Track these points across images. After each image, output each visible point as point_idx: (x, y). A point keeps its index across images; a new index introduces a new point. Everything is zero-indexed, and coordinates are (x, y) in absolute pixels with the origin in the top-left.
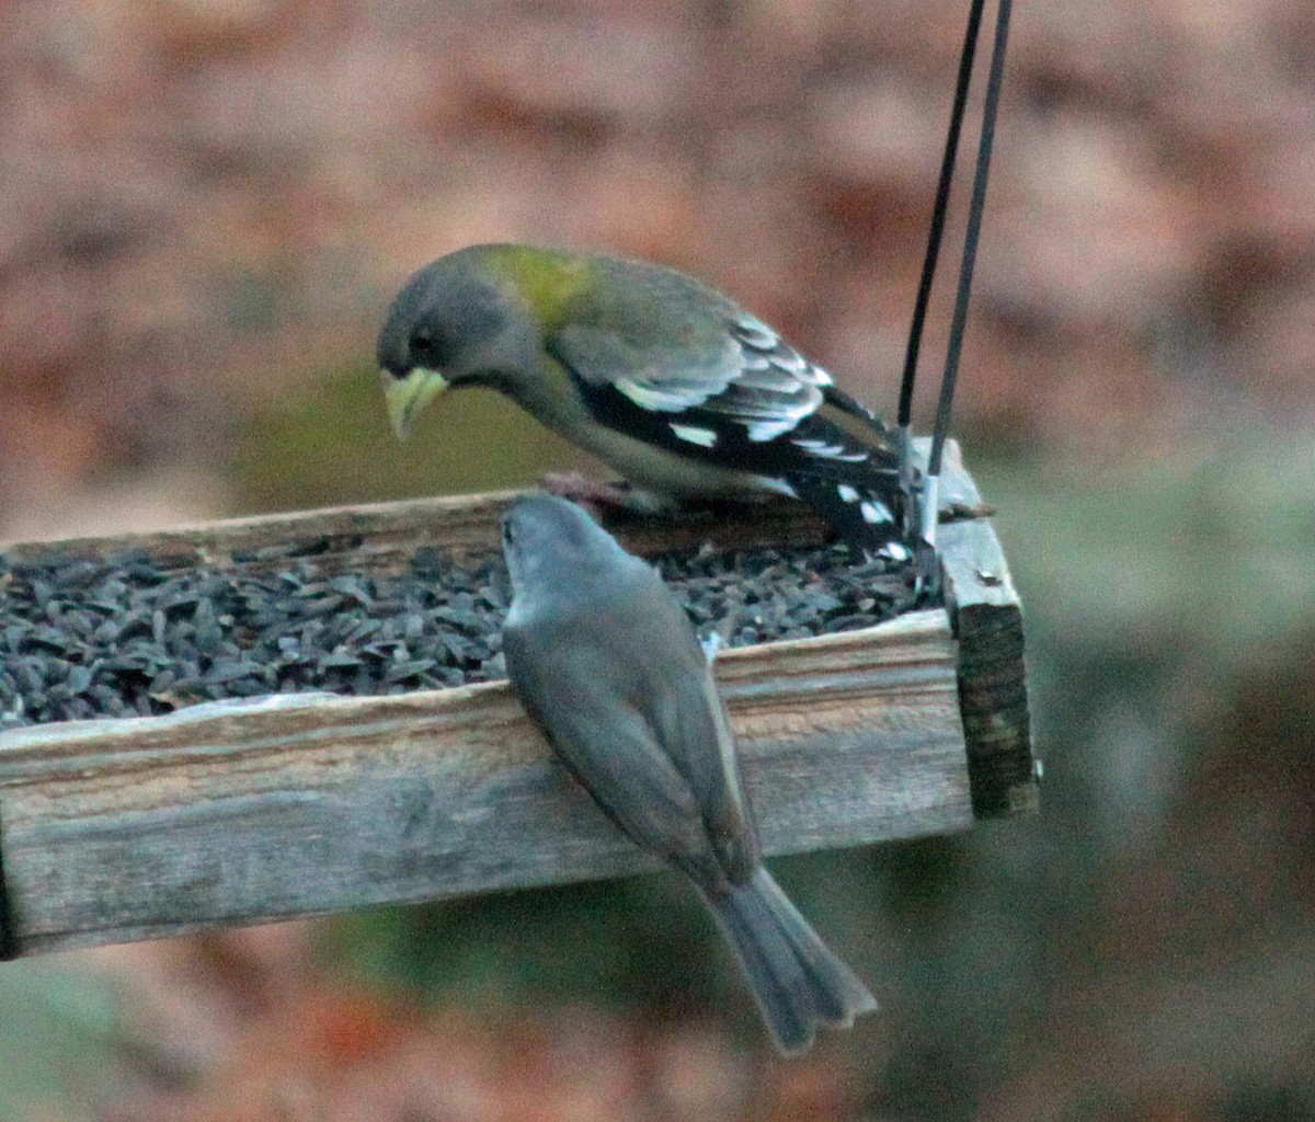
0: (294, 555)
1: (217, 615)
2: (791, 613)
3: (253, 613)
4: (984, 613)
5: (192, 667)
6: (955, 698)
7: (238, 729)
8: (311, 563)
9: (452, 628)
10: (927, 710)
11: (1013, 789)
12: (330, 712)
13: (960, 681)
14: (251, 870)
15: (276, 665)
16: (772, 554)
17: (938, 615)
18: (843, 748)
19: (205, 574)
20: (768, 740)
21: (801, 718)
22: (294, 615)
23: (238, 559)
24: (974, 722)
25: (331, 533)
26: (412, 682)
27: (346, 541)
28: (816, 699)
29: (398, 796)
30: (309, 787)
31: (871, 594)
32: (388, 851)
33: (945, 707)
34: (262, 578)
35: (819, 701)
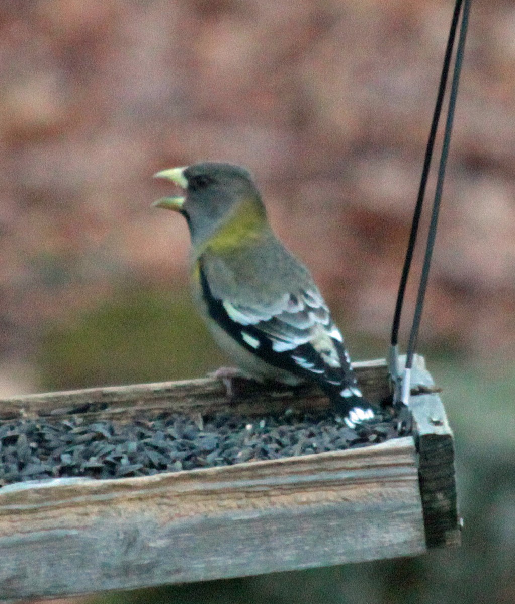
0: (70, 413)
1: (29, 442)
2: (332, 442)
3: (47, 441)
4: (433, 439)
5: (14, 467)
6: (417, 483)
7: (37, 496)
8: (79, 417)
9: (152, 448)
10: (402, 489)
11: (447, 533)
12: (84, 488)
13: (420, 474)
14: (43, 571)
15: (58, 466)
17: (409, 440)
18: (358, 510)
19: (23, 422)
20: (318, 505)
21: (335, 494)
22: (69, 443)
23: (41, 414)
24: (427, 498)
25: (90, 402)
26: (131, 474)
27: (98, 406)
28: (343, 483)
29: (121, 533)
30: (74, 527)
31: (375, 432)
32: (116, 562)
33: (412, 488)
34: (53, 424)
35: (346, 484)
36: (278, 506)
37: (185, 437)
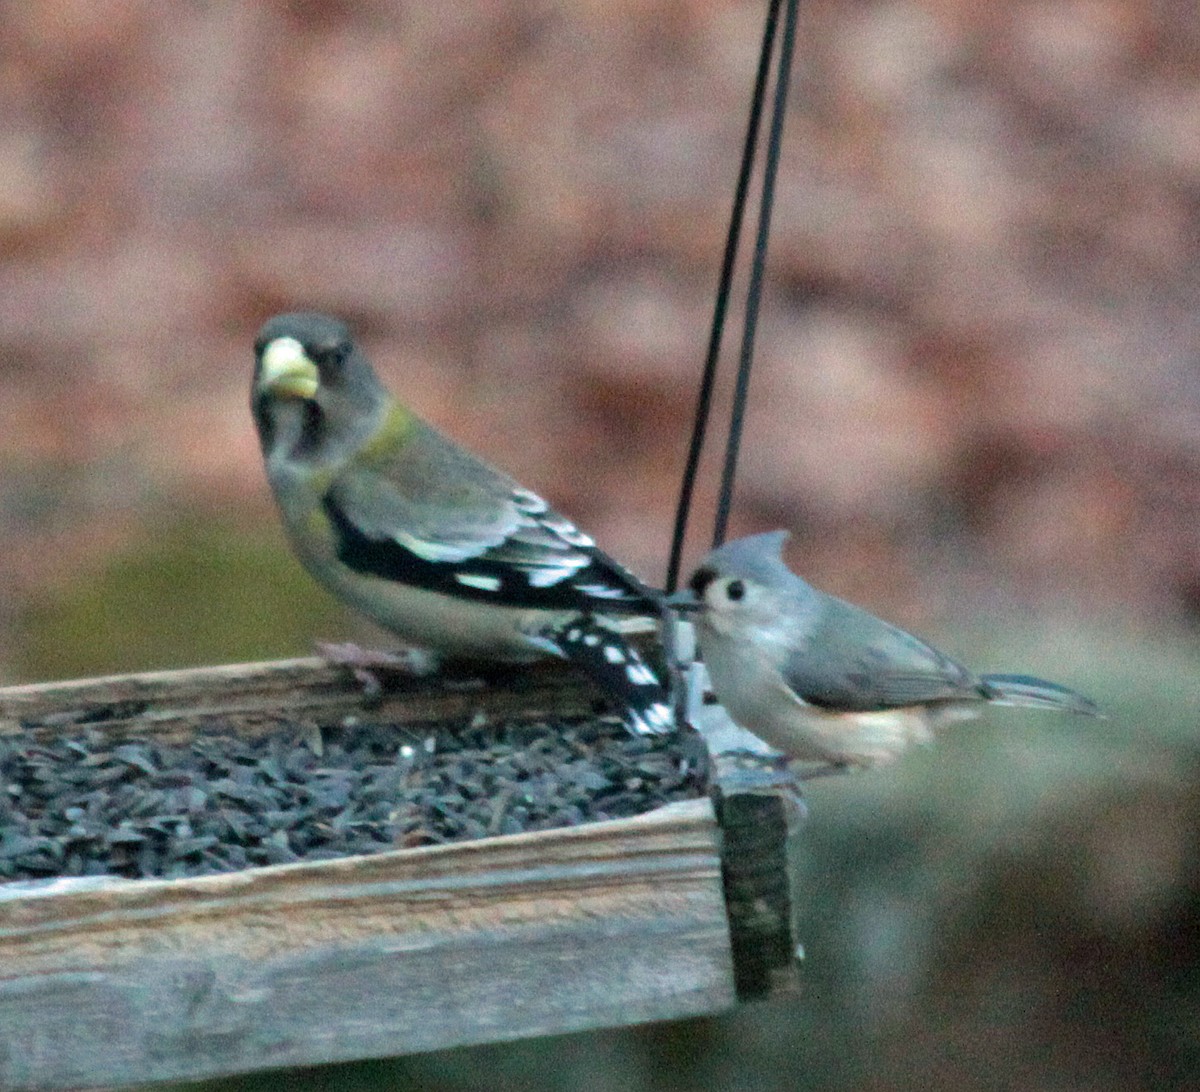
0: (79, 721)
1: (6, 785)
2: (560, 792)
3: (41, 782)
4: (746, 804)
6: (719, 884)
7: (25, 912)
8: (97, 729)
9: (232, 803)
10: (691, 895)
11: (774, 972)
12: (114, 896)
13: (724, 869)
14: (38, 1048)
15: (63, 839)
16: (543, 726)
17: (703, 805)
18: (612, 932)
20: (540, 925)
21: (571, 904)
22: (81, 785)
23: (27, 725)
24: (736, 908)
25: (115, 700)
26: (193, 860)
27: (131, 707)
28: (584, 885)
29: (181, 977)
30: (96, 969)
31: (638, 773)
32: (172, 1030)
33: (709, 893)
34: (49, 744)
35: (588, 887)
36: (466, 928)
37: (292, 778)
